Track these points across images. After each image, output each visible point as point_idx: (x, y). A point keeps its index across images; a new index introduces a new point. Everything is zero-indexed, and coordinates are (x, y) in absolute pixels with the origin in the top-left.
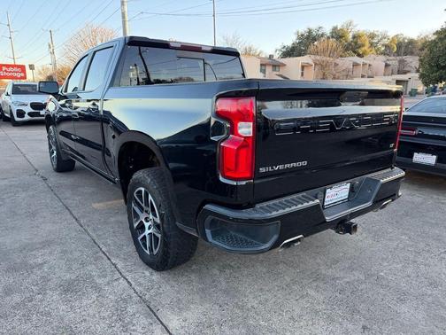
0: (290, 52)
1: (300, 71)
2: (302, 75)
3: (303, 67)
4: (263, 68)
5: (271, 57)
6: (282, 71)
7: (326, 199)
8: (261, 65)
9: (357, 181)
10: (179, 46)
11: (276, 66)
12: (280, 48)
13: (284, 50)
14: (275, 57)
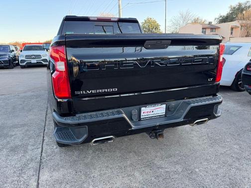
0: (224, 20)
1: (230, 32)
2: (232, 33)
3: (232, 29)
4: (204, 30)
5: (210, 23)
6: (217, 31)
7: (142, 114)
8: (203, 28)
9: (173, 103)
10: (96, 19)
11: (213, 28)
12: (218, 17)
13: (221, 18)
14: (213, 24)
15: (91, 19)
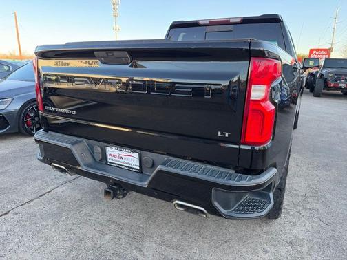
15: (201, 23)
